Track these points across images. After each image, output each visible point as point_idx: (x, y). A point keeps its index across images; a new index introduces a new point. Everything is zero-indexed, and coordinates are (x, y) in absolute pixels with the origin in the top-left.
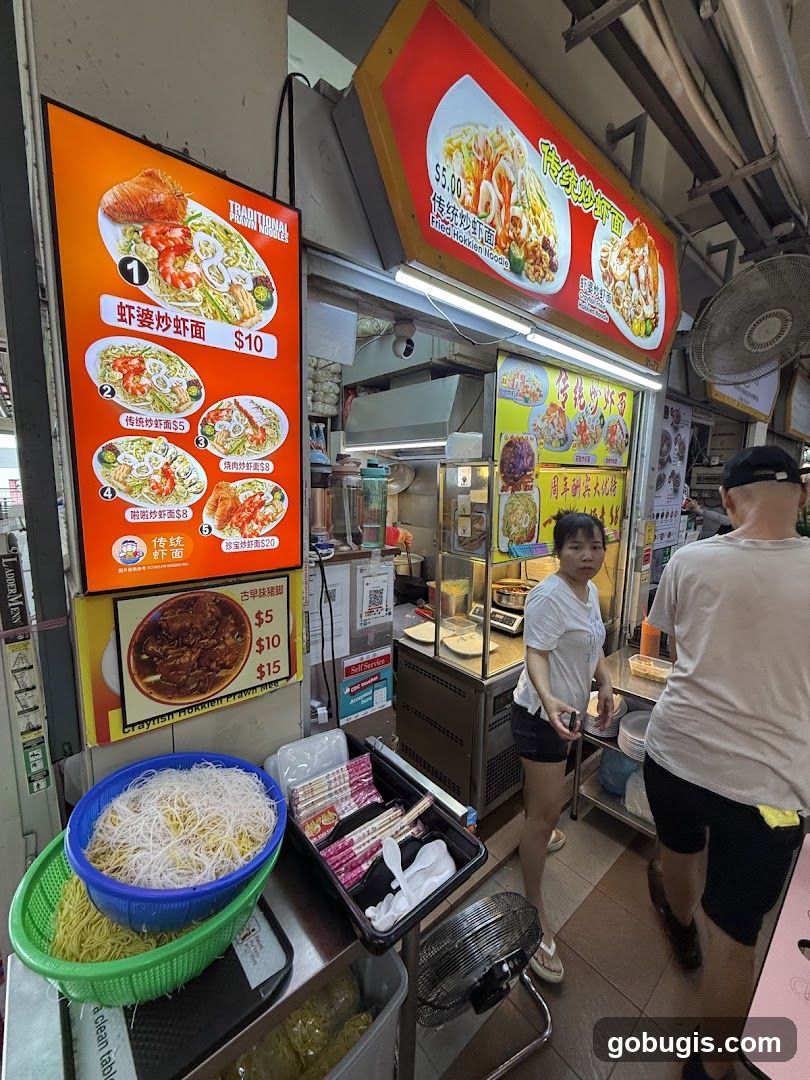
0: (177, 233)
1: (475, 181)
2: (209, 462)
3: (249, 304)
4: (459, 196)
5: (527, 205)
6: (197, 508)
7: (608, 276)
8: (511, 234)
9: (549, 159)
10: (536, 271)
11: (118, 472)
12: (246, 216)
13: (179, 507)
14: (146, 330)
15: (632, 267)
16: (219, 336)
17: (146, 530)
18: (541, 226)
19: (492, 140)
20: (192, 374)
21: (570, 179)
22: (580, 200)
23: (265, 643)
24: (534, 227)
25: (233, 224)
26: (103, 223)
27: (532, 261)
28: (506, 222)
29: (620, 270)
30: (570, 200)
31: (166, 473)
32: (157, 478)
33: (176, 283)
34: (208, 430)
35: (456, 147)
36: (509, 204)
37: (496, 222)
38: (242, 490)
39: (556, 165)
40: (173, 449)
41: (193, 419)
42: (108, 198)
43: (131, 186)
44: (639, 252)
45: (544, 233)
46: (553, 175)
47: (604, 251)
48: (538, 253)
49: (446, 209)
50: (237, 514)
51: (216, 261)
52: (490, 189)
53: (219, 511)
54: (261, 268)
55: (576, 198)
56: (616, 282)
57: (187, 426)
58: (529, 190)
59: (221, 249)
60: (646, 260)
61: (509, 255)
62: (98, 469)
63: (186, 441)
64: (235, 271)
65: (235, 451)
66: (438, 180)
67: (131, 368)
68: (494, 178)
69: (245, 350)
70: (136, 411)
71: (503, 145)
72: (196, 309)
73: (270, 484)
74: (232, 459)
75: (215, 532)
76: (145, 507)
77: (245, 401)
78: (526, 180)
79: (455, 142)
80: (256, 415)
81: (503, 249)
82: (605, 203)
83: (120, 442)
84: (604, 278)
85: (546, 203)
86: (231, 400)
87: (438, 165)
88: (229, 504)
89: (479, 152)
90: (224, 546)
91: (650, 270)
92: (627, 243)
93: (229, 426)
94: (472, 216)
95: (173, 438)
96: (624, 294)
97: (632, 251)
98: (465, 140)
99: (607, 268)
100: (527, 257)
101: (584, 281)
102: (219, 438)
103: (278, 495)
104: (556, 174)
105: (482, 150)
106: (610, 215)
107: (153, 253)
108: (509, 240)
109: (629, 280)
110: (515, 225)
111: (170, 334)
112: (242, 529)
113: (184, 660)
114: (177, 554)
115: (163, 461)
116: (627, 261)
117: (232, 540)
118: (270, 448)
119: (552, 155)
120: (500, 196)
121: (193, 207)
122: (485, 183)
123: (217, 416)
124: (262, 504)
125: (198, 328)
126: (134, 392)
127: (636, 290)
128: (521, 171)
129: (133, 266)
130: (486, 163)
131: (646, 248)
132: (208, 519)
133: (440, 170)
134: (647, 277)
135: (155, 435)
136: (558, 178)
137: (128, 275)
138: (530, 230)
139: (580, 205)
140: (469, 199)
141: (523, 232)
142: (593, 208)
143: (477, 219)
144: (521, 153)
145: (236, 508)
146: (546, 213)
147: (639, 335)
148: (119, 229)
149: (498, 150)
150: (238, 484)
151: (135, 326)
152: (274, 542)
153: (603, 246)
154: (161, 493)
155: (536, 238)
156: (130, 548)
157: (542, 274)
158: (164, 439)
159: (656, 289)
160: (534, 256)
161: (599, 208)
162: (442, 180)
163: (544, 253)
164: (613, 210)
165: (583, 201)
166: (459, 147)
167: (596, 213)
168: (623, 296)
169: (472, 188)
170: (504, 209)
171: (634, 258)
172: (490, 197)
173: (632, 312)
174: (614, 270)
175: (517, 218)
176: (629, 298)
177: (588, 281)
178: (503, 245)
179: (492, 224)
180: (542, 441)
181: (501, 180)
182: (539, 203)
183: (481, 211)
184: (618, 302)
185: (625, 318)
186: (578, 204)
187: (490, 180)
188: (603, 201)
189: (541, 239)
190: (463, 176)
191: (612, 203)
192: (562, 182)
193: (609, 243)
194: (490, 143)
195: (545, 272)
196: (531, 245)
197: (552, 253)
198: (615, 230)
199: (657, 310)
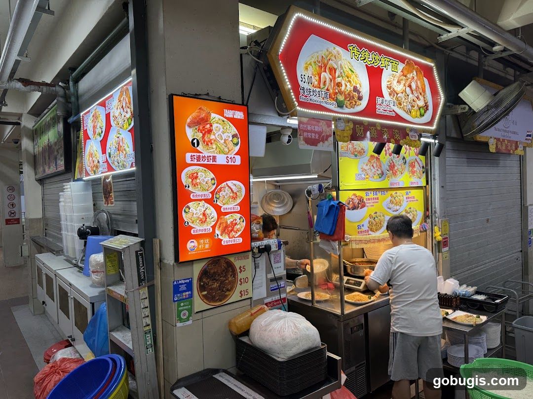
0: (208, 126)
1: (318, 74)
2: (217, 208)
3: (231, 145)
4: (311, 84)
5: (344, 76)
6: (214, 227)
7: (393, 93)
8: (337, 91)
9: (354, 51)
10: (351, 103)
11: (189, 215)
12: (229, 113)
13: (207, 228)
14: (199, 162)
15: (407, 85)
16: (221, 160)
17: (198, 237)
18: (352, 82)
20: (212, 176)
21: (365, 56)
22: (372, 62)
23: (242, 280)
24: (348, 84)
25: (226, 118)
27: (348, 99)
28: (334, 86)
29: (399, 88)
30: (366, 65)
31: (204, 214)
32: (201, 217)
33: (208, 143)
34: (218, 196)
35: (309, 64)
36: (335, 78)
37: (329, 88)
38: (229, 219)
39: (357, 52)
40: (207, 205)
41: (212, 193)
42: (188, 121)
43: (194, 114)
44: (410, 76)
45: (354, 85)
46: (356, 57)
47: (388, 82)
48: (351, 95)
49: (306, 91)
50: (228, 229)
51: (220, 133)
52: (326, 75)
53: (221, 228)
54: (234, 131)
55: (369, 63)
56: (397, 94)
57: (211, 195)
58: (344, 68)
59: (221, 127)
60: (415, 78)
61: (336, 100)
62: (184, 214)
63: (210, 201)
64: (226, 134)
65: (227, 203)
66: (302, 81)
67: (194, 177)
68: (327, 70)
69: (230, 163)
70: (196, 192)
71: (331, 55)
72: (214, 152)
73: (239, 216)
74: (225, 206)
75: (220, 237)
76: (198, 228)
77: (230, 183)
78: (343, 65)
79: (308, 63)
80: (234, 188)
81: (333, 99)
82: (387, 59)
83: (190, 204)
84: (390, 94)
85: (354, 71)
86: (225, 183)
87: (302, 75)
88: (224, 225)
89: (319, 62)
90: (223, 242)
91: (419, 82)
92: (402, 74)
93: (224, 194)
94: (318, 90)
95: (207, 201)
96: (403, 99)
97: (406, 76)
98: (313, 60)
99: (392, 89)
100: (346, 98)
101: (379, 100)
102: (221, 199)
103: (242, 220)
104: (357, 56)
105: (320, 61)
106: (390, 64)
107: (201, 135)
108: (336, 93)
109: (405, 92)
110: (338, 86)
111: (206, 162)
112: (229, 235)
113: (214, 286)
114: (207, 246)
115: (203, 210)
116: (403, 82)
117: (226, 240)
118: (239, 201)
119: (355, 49)
120: (331, 77)
121: (213, 115)
122: (323, 74)
123: (220, 190)
124: (236, 224)
125: (214, 158)
126: (195, 185)
127: (411, 95)
128: (339, 63)
129: (195, 141)
130: (323, 65)
131: (415, 73)
132: (218, 232)
133: (303, 77)
134: (417, 86)
135: (200, 200)
136: (359, 58)
137: (193, 144)
138: (346, 86)
139: (373, 65)
140: (316, 83)
141: (343, 88)
142: (380, 64)
143: (320, 90)
144: (339, 55)
145: (227, 227)
146: (354, 75)
147: (416, 117)
148: (191, 129)
149: (328, 58)
150: (227, 217)
151: (195, 162)
152: (240, 240)
153: (388, 80)
154: (203, 222)
155: (349, 88)
156: (192, 244)
157: (354, 103)
158: (203, 202)
159: (424, 91)
160: (349, 97)
161: (383, 62)
162: (304, 80)
163: (355, 93)
164: (391, 61)
165: (374, 63)
166: (310, 64)
167: (382, 65)
168: (403, 100)
169: (317, 78)
170: (332, 81)
171: (408, 79)
172: (326, 79)
173: (410, 107)
174: (396, 89)
175: (340, 83)
176: (407, 100)
177: (381, 99)
178: (333, 97)
179: (327, 90)
180: (367, 176)
181: (331, 69)
182: (350, 72)
183: (322, 86)
184: (400, 104)
185: (405, 111)
186: (371, 65)
187: (325, 72)
188: (385, 59)
189: (352, 88)
190: (313, 75)
191: (390, 58)
192: (362, 59)
193: (391, 77)
194: (324, 56)
195: (356, 102)
196: (347, 92)
197: (359, 92)
198: (394, 70)
199: (426, 101)
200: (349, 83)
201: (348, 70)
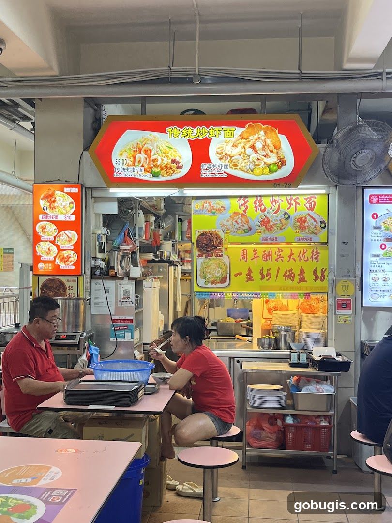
0: (53, 199)
1: (133, 156)
2: (58, 247)
3: (68, 209)
4: (126, 164)
5: (161, 153)
6: (55, 257)
7: (223, 156)
8: (152, 165)
9: (173, 132)
10: (167, 173)
11: (40, 249)
12: (67, 190)
13: (51, 258)
14: (47, 220)
15: (247, 146)
16: (61, 218)
17: (45, 262)
18: (170, 156)
19: (140, 142)
20: (55, 227)
21: (188, 133)
22: (197, 136)
23: (71, 295)
25: (65, 193)
26: (41, 201)
27: (165, 170)
28: (149, 163)
29: (235, 151)
30: (189, 140)
31: (49, 249)
32: (47, 250)
33: (53, 208)
34: (58, 239)
36: (150, 156)
37: (144, 164)
38: (65, 254)
39: (178, 132)
40: (51, 244)
41: (55, 237)
42: (42, 196)
43: (45, 193)
44: (253, 138)
45: (173, 158)
46: (176, 136)
47: (219, 148)
48: (169, 166)
49: (120, 170)
50: (65, 260)
51: (61, 202)
52: (141, 156)
53: (60, 258)
54: (71, 200)
55: (193, 137)
56: (231, 157)
57: (54, 238)
58: (161, 147)
59: (62, 199)
60: (263, 138)
61: (151, 172)
62: (37, 248)
63: (53, 242)
64: (65, 202)
65: (64, 244)
66: (116, 164)
67: (43, 228)
68: (142, 152)
69: (67, 220)
70: (44, 237)
71: (147, 140)
72: (56, 213)
73: (72, 252)
74: (63, 246)
75: (59, 264)
76: (45, 257)
77: (67, 232)
78: (159, 145)
79: (123, 151)
80: (69, 235)
81: (148, 172)
82: (217, 129)
83: (41, 243)
84: (220, 159)
85: (172, 147)
86: (63, 232)
87: (117, 160)
88: (62, 257)
89: (134, 148)
90: (60, 267)
91: (268, 141)
92: (240, 137)
93: (63, 238)
94: (132, 167)
95: (51, 242)
96: (241, 160)
97: (246, 139)
98: (128, 148)
99: (223, 154)
100: (162, 170)
101: (204, 166)
102: (60, 241)
103: (75, 255)
105: (135, 146)
106: (222, 132)
107: (49, 204)
108: (152, 167)
109: (245, 153)
110: (154, 162)
111: (51, 219)
112: (65, 263)
114: (50, 268)
115: (48, 246)
116: (240, 146)
117: (63, 266)
118: (73, 243)
119: (176, 130)
120: (146, 156)
121: (57, 192)
122: (137, 156)
123: (60, 236)
124: (70, 257)
125: (57, 217)
126: (44, 232)
127: (254, 156)
128: (155, 144)
129: (45, 208)
130: (138, 149)
131: (262, 133)
132: (58, 261)
134: (265, 145)
135: (47, 241)
136: (179, 136)
137: (44, 210)
138: (163, 160)
139: (198, 138)
140: (131, 163)
141: (159, 163)
142: (207, 136)
143: (135, 167)
144: (155, 138)
145: (64, 258)
146: (172, 151)
147: (263, 174)
148: (43, 201)
149: (144, 143)
150: (64, 252)
151: (45, 219)
152: (73, 268)
154: (48, 254)
155: (166, 161)
156: (41, 266)
157: (172, 172)
158: (49, 242)
159: (277, 148)
160: (166, 168)
161: (212, 133)
162: (118, 163)
163: (172, 164)
164: (223, 130)
165: (199, 136)
166: (125, 151)
167: (210, 136)
168: (240, 162)
169: (132, 159)
170: (148, 159)
171: (249, 141)
172: (141, 158)
173: (252, 166)
174: (229, 153)
175: (155, 159)
176: (245, 161)
177: (207, 165)
178: (148, 170)
179: (142, 166)
180: (229, 231)
181: (146, 151)
182: (168, 149)
183: (136, 164)
184: (236, 165)
185: (244, 171)
186: (195, 138)
187: (140, 153)
188: (215, 129)
189: (170, 161)
190: (127, 158)
191: (223, 127)
192: (182, 136)
193: (224, 143)
194: (139, 143)
195: (174, 171)
196: (164, 165)
197: (178, 163)
198: (227, 136)
199: (281, 157)
200: (166, 158)
201: (165, 147)
